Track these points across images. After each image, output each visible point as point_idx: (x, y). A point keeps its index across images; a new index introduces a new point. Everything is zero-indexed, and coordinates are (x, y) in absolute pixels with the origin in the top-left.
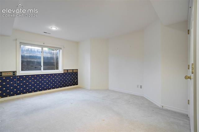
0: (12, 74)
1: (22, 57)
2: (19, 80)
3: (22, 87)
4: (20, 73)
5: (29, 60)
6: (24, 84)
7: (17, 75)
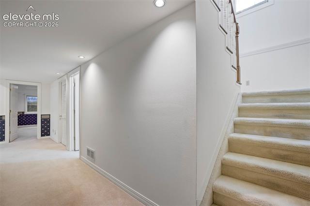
0: (22, 113)
1: (28, 103)
2: (26, 117)
3: (27, 121)
4: (27, 113)
5: (33, 104)
6: (29, 119)
7: (25, 114)
